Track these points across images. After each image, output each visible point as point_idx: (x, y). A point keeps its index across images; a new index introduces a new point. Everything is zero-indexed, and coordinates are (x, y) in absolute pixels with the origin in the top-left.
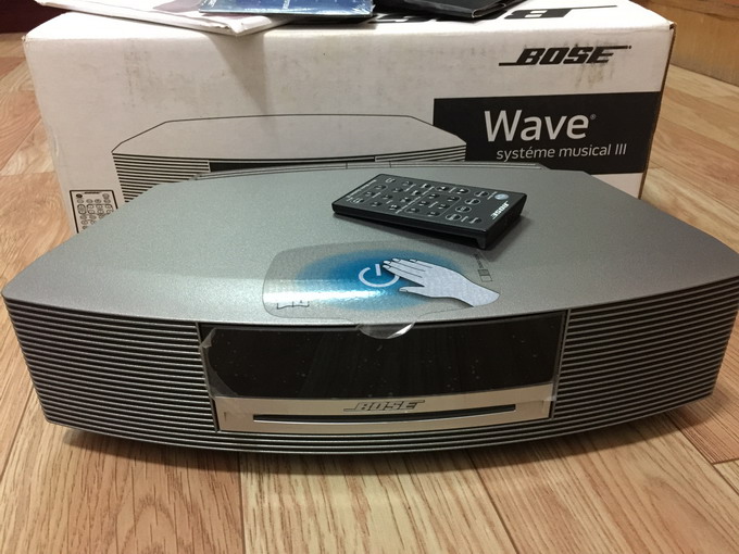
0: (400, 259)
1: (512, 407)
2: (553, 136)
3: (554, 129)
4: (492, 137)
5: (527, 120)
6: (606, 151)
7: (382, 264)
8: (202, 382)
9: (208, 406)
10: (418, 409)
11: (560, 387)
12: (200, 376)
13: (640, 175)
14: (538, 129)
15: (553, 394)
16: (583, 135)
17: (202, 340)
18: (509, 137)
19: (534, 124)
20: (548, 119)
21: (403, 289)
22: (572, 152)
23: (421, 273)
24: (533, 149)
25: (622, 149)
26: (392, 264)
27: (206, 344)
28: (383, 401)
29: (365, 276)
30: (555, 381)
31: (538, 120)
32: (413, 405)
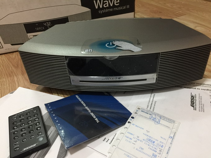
0: (117, 41)
1: (146, 80)
2: (111, 5)
3: (111, 3)
4: (97, 7)
5: (104, 2)
6: (124, 7)
7: (112, 42)
8: (67, 72)
9: (68, 78)
10: (121, 79)
11: (158, 74)
12: (66, 70)
13: (133, 13)
14: (107, 4)
15: (157, 76)
16: (118, 4)
17: (66, 61)
18: (101, 7)
19: (106, 3)
20: (110, 1)
21: (117, 48)
22: (117, 9)
23: (122, 44)
24: (107, 9)
25: (128, 7)
26: (115, 42)
27: (67, 62)
28: (112, 77)
29: (107, 45)
30: (157, 72)
31: (107, 1)
32: (120, 78)
